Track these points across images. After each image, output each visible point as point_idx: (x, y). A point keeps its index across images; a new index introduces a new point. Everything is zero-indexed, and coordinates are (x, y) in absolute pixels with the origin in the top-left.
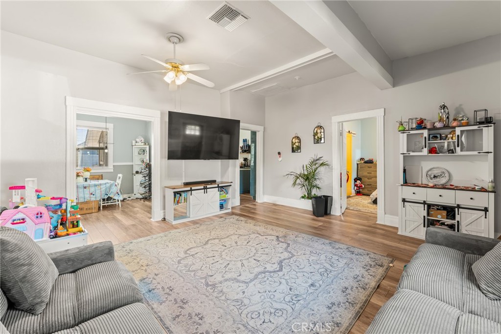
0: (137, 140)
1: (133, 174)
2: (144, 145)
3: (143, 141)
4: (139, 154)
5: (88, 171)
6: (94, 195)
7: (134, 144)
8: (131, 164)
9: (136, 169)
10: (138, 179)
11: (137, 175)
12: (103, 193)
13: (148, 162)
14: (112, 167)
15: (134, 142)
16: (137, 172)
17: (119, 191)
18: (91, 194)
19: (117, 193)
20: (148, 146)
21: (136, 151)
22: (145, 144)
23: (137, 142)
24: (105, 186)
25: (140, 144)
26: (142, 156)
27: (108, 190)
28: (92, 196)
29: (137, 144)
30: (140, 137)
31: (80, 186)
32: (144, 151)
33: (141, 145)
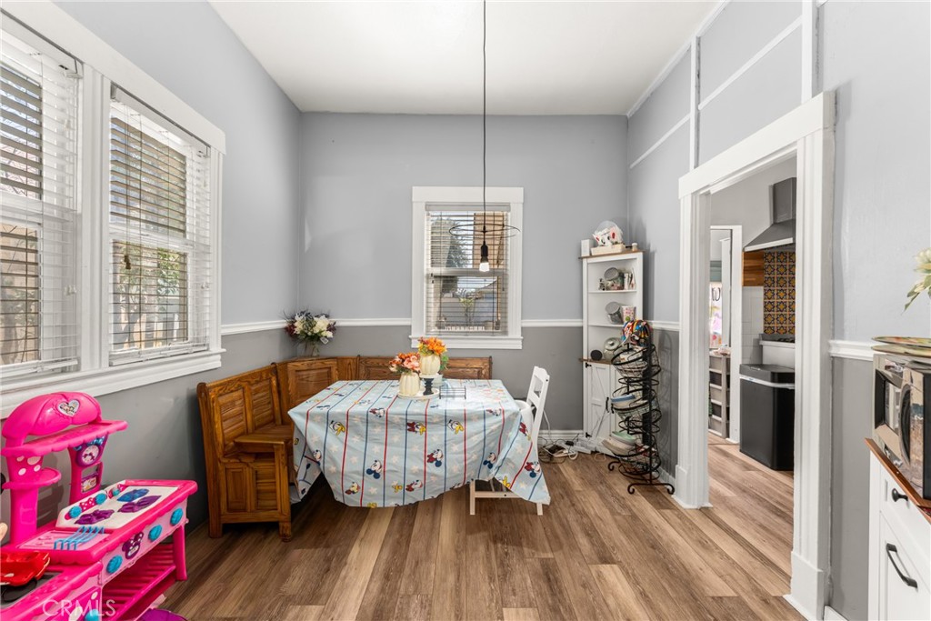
0: (598, 235)
1: (581, 360)
2: (623, 252)
3: (618, 238)
4: (603, 287)
5: (433, 352)
6: (438, 464)
7: (585, 253)
8: (575, 323)
9: (592, 342)
10: (603, 383)
11: (595, 365)
12: (473, 456)
13: (639, 316)
14: (519, 335)
15: (586, 244)
16: (597, 356)
17: (534, 457)
18: (431, 459)
19: (529, 467)
20: (639, 256)
21: (592, 277)
22: (628, 248)
23: (595, 245)
24: (481, 423)
25: (609, 248)
26: (613, 296)
27: (493, 445)
28: (431, 467)
29: (595, 251)
30: (607, 223)
31: (396, 419)
32: (622, 276)
33: (611, 251)
